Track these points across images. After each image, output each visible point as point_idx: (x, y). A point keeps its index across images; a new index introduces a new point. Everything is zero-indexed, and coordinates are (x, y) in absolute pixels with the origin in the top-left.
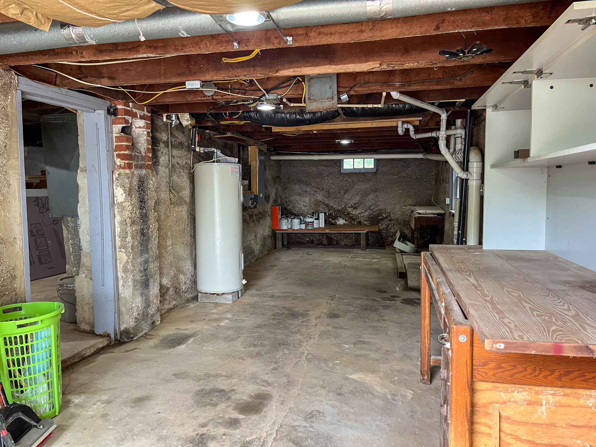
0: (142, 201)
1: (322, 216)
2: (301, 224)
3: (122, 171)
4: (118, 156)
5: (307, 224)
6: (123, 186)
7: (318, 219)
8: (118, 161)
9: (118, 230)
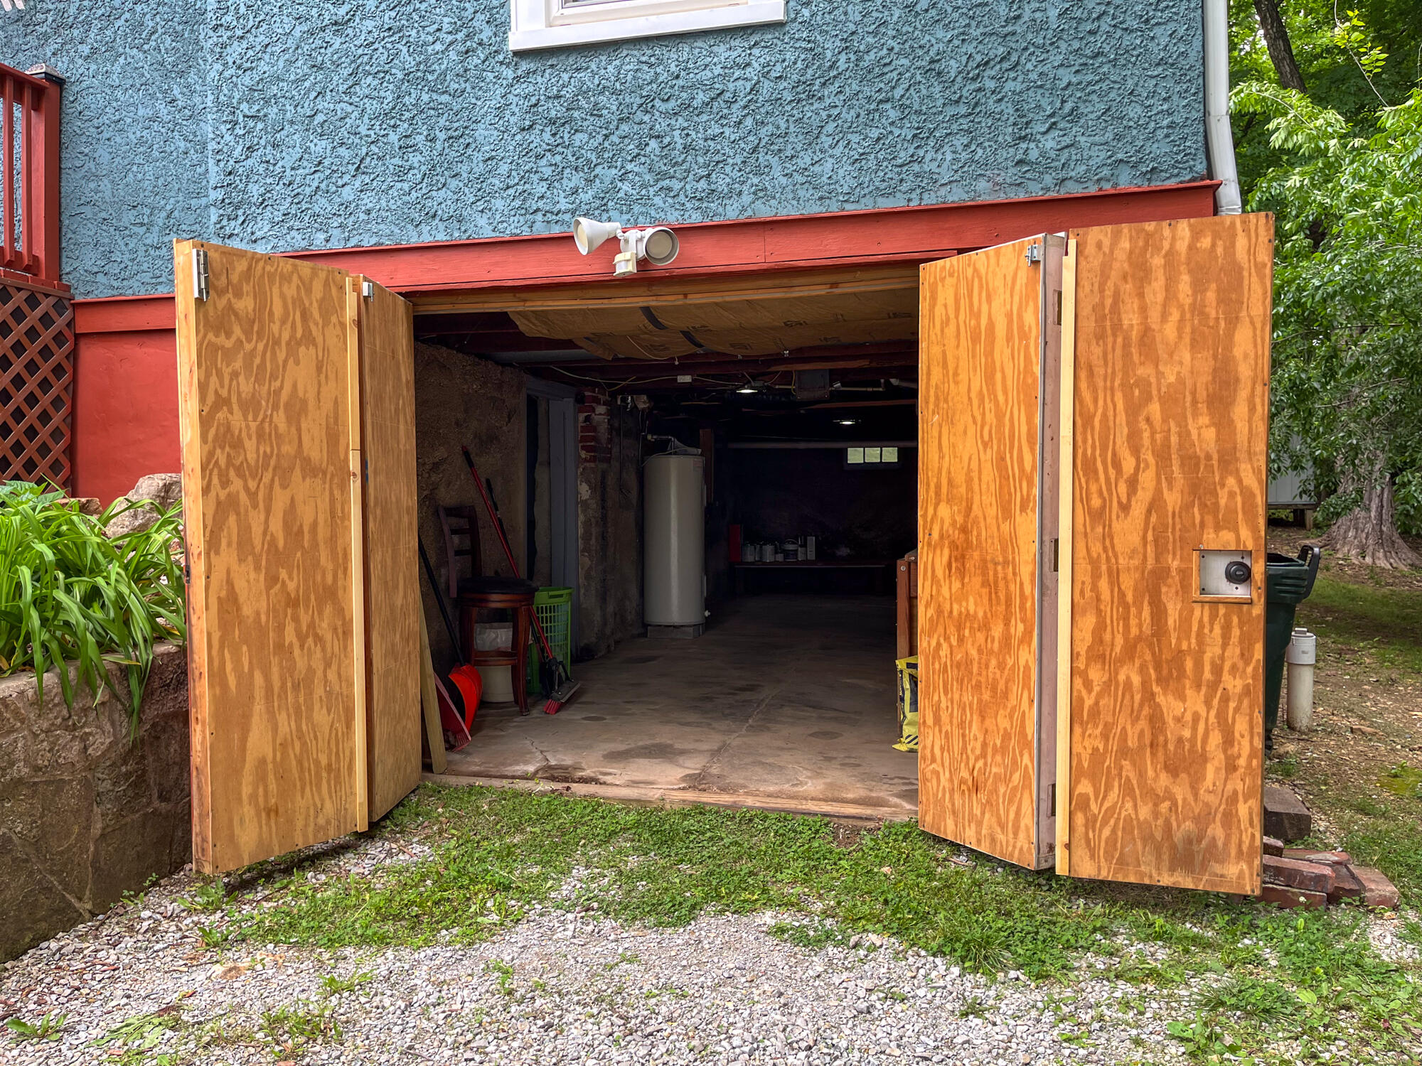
0: (603, 500)
1: (812, 540)
2: (776, 553)
3: (587, 464)
4: (583, 448)
5: (787, 554)
6: (588, 482)
7: (804, 545)
8: (583, 454)
9: (581, 531)
